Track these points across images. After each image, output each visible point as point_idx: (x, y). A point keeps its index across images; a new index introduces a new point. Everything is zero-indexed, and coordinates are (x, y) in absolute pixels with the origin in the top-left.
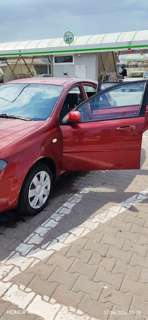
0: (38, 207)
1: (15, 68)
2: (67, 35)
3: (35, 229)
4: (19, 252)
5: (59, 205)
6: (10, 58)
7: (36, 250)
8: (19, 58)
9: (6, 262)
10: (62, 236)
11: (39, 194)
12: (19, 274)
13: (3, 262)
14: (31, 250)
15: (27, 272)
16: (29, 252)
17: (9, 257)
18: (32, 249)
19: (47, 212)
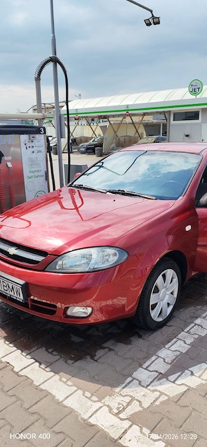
0: (160, 319)
1: (118, 129)
2: (194, 84)
3: (156, 351)
4: (137, 380)
5: (189, 321)
6: (113, 116)
7: (161, 381)
8: (124, 116)
9: (120, 391)
10: (197, 366)
11: (162, 300)
12: (139, 411)
13: (117, 390)
14: (154, 380)
15: (151, 410)
16: (151, 382)
17: (124, 385)
18: (156, 378)
19: (172, 328)
